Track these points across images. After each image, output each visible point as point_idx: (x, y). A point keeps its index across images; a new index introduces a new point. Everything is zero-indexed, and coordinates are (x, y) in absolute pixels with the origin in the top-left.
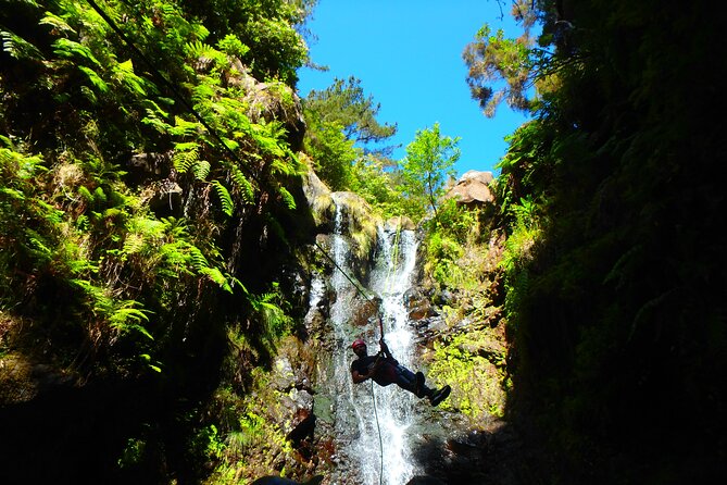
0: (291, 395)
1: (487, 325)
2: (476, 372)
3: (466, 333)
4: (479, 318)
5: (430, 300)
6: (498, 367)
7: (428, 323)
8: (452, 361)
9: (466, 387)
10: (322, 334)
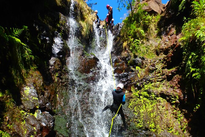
0: (36, 115)
1: (164, 79)
2: (159, 107)
3: (152, 83)
4: (159, 74)
5: (127, 63)
6: (172, 104)
7: (128, 75)
8: (142, 99)
9: (152, 115)
10: (61, 75)
